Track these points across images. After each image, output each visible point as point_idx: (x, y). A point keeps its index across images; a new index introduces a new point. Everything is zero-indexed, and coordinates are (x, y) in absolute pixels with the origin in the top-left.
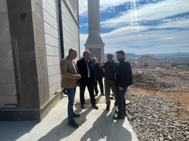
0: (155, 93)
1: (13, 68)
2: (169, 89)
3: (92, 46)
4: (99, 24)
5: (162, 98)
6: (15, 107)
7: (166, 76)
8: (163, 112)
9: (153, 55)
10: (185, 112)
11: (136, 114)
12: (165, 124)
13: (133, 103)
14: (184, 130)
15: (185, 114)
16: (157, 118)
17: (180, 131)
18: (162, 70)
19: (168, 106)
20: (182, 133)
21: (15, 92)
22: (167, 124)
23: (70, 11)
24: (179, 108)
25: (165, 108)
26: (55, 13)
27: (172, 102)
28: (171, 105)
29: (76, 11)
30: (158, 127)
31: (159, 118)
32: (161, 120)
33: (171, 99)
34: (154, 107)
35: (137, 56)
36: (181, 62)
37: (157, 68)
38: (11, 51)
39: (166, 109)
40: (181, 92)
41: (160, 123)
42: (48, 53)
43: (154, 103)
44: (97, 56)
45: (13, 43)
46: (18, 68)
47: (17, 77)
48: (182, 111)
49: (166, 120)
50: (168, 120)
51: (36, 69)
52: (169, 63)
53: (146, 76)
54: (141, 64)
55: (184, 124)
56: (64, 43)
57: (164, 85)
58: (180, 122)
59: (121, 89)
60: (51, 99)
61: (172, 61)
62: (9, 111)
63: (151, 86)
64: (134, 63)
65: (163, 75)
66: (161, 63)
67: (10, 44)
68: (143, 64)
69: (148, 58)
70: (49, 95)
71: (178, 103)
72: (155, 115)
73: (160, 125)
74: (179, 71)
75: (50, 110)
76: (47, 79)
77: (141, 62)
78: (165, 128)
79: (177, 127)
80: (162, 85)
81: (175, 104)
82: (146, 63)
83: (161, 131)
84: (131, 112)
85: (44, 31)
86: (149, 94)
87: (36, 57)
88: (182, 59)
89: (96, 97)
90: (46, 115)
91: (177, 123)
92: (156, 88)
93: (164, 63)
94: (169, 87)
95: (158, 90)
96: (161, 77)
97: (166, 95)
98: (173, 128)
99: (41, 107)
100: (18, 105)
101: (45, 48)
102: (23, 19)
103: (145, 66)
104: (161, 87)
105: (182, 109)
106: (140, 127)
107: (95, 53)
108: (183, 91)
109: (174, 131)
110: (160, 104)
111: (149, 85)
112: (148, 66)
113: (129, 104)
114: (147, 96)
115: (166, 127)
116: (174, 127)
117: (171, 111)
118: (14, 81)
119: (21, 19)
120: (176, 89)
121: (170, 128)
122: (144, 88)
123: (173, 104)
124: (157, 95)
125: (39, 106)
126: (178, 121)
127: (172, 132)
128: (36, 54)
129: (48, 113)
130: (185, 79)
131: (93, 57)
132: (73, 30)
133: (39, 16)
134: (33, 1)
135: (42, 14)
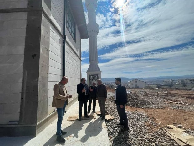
0: (137, 110)
1: (21, 91)
2: (148, 106)
3: (92, 73)
4: (97, 57)
5: (141, 114)
6: (16, 123)
7: (149, 96)
8: (138, 126)
9: (142, 79)
10: (156, 126)
11: (116, 129)
12: (137, 137)
13: (117, 119)
14: (151, 142)
15: (156, 128)
16: (132, 131)
17: (148, 142)
18: (146, 90)
19: (144, 121)
20: (149, 144)
21: (19, 111)
22: (139, 136)
23: (73, 50)
24: (153, 122)
25: (142, 122)
26: (60, 53)
27: (148, 117)
28: (147, 120)
29: (79, 50)
30: (132, 140)
31: (134, 132)
32: (135, 133)
33: (148, 114)
34: (132, 122)
35: (129, 80)
36: (164, 84)
37: (144, 89)
38: (21, 79)
39: (142, 124)
40: (157, 108)
41: (133, 136)
42: (50, 79)
43: (134, 119)
44: (95, 81)
45: (24, 73)
46: (25, 91)
47: (22, 98)
48: (154, 125)
49: (139, 133)
50: (141, 133)
51: (38, 92)
52: (155, 85)
53: (131, 95)
54: (133, 86)
55: (153, 136)
56: (65, 72)
57: (144, 103)
58: (150, 134)
59: (122, 107)
60: (48, 116)
61: (157, 83)
62: (12, 127)
63: (135, 104)
64: (127, 85)
65: (146, 95)
66: (149, 85)
67: (22, 74)
68: (134, 86)
69: (138, 81)
70: (47, 113)
71: (153, 118)
72: (131, 128)
73: (133, 137)
74: (159, 91)
75: (47, 126)
76: (47, 100)
77: (133, 84)
78: (136, 140)
79: (147, 139)
80: (143, 103)
81: (151, 119)
82: (136, 85)
83: (133, 143)
84: (113, 127)
85: (48, 65)
86: (132, 110)
87: (39, 82)
88: (164, 81)
89: (89, 114)
90: (42, 131)
91: (147, 136)
92: (139, 105)
93: (151, 85)
94: (149, 105)
95: (139, 107)
96: (144, 96)
97: (145, 112)
98: (142, 140)
99: (38, 123)
100: (19, 122)
101: (48, 76)
102: (33, 58)
103: (136, 87)
104: (142, 105)
105: (155, 123)
106: (117, 140)
107: (94, 78)
108: (159, 108)
109: (143, 143)
110: (138, 119)
111: (133, 103)
112: (138, 87)
113: (114, 119)
114: (130, 112)
115: (138, 139)
116: (144, 139)
117: (146, 125)
118: (20, 101)
119: (32, 58)
120: (154, 106)
121: (140, 140)
122: (129, 106)
123: (149, 119)
124: (138, 111)
125: (36, 122)
126: (148, 134)
127: (141, 144)
128: (39, 81)
129: (44, 129)
130: (163, 98)
131: (93, 81)
132: (76, 62)
133: (45, 55)
134: (42, 47)
135: (48, 54)
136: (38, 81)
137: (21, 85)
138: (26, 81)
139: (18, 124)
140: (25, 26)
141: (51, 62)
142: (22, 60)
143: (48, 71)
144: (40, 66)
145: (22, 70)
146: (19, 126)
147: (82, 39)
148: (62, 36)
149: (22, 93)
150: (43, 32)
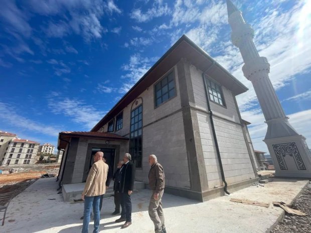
26: (209, 129)
60: (210, 190)
70: (208, 186)
76: (205, 174)
85: (201, 144)
90: (207, 200)
99: (203, 192)
101: (203, 154)
107: (286, 150)
113: (304, 216)
118: (188, 173)
133: (198, 138)
134: (194, 132)
135: (199, 136)
136: (196, 158)
137: (187, 161)
138: (189, 158)
139: (190, 189)
140: (183, 121)
141: (203, 142)
142: (185, 144)
143: (202, 150)
144: (196, 146)
145: (186, 151)
146: (191, 191)
147: (236, 97)
148: (208, 113)
149: (189, 166)
150: (193, 121)
